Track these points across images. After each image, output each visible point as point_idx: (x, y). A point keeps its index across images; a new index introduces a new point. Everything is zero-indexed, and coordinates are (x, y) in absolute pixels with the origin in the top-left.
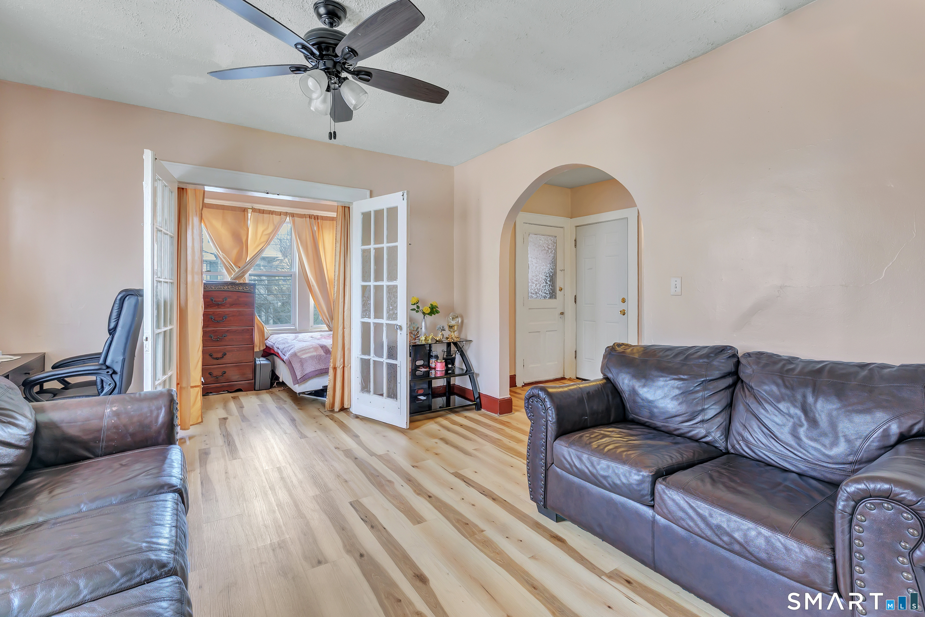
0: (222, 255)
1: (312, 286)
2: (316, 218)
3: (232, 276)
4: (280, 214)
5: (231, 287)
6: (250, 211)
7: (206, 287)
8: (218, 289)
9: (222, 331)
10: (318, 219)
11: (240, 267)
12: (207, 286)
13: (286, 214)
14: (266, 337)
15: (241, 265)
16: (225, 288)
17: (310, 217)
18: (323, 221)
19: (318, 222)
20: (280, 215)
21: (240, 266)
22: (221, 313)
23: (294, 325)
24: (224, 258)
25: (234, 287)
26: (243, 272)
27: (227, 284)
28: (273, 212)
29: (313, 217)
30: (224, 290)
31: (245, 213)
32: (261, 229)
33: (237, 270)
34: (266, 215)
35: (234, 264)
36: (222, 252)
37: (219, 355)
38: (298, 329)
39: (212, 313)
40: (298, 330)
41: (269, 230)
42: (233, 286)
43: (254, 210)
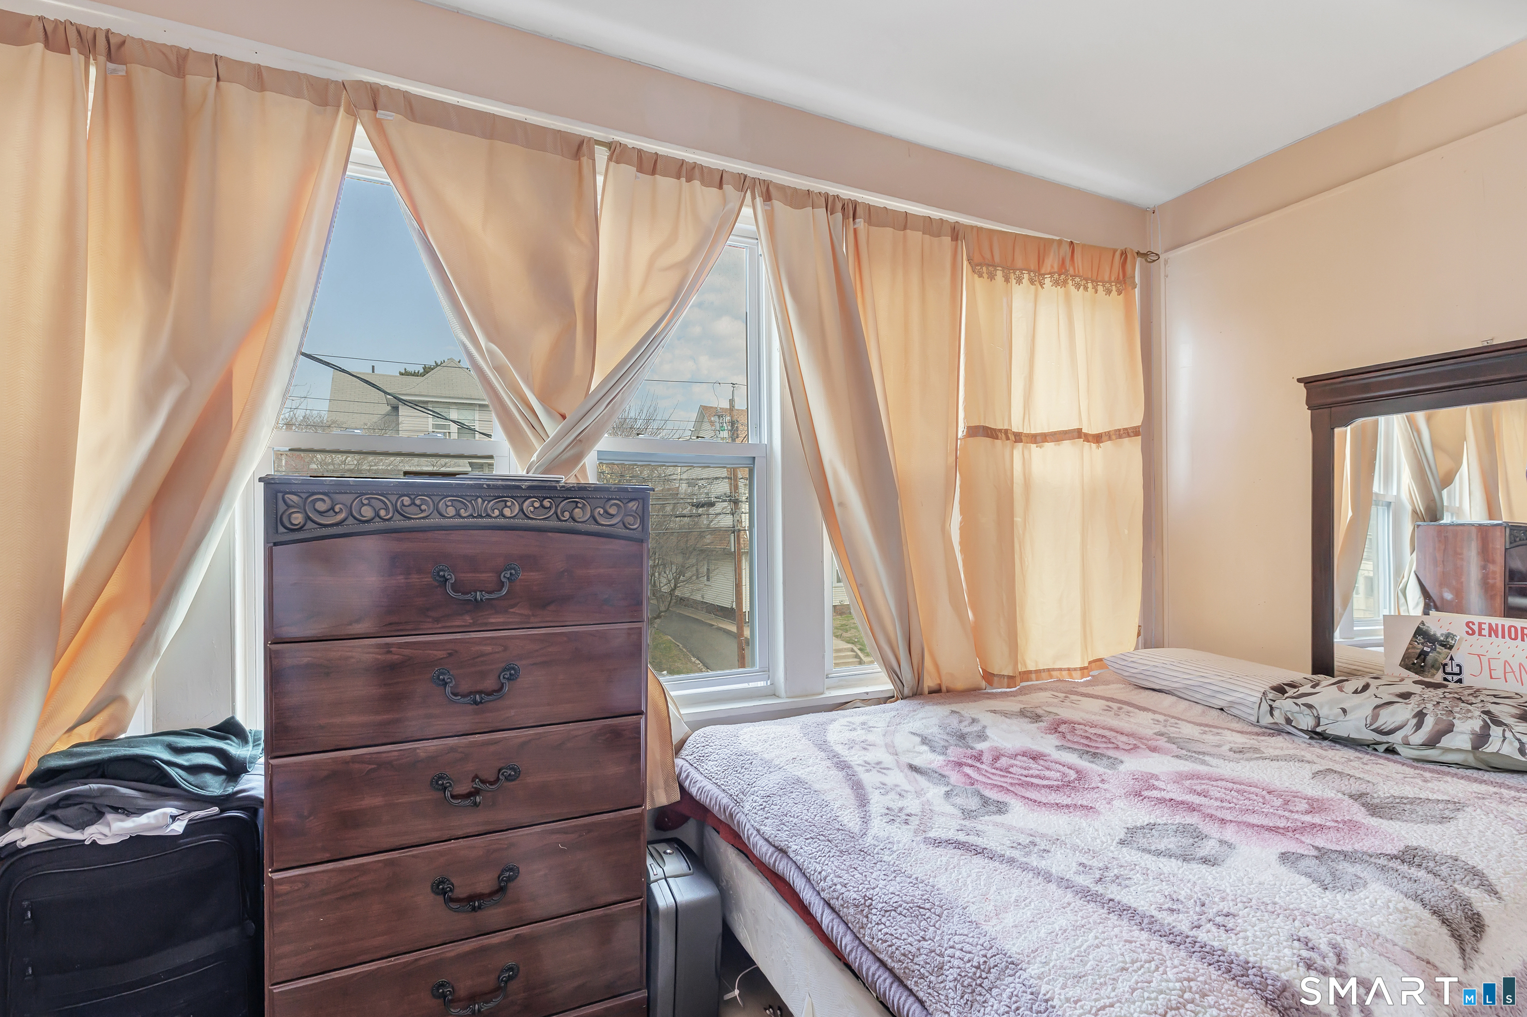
0: (488, 351)
1: (841, 504)
2: (851, 210)
3: (534, 458)
4: (719, 179)
5: (537, 505)
6: (601, 155)
7: (413, 509)
8: (471, 516)
9: (492, 748)
10: (854, 218)
11: (564, 417)
12: (418, 502)
13: (743, 183)
14: (676, 738)
15: (571, 404)
16: (507, 512)
17: (830, 203)
18: (873, 229)
19: (855, 230)
20: (720, 187)
21: (563, 411)
22: (488, 649)
23: (768, 671)
24: (499, 369)
25: (550, 508)
26: (578, 441)
27: (519, 487)
28: (694, 167)
29: (839, 206)
30: (502, 521)
31: (584, 160)
32: (643, 250)
33: (552, 429)
34: (665, 183)
35: (542, 399)
36: (490, 338)
37: (484, 882)
38: (786, 692)
39: (441, 654)
40: (782, 692)
41: (681, 250)
42: (546, 503)
43: (617, 152)
